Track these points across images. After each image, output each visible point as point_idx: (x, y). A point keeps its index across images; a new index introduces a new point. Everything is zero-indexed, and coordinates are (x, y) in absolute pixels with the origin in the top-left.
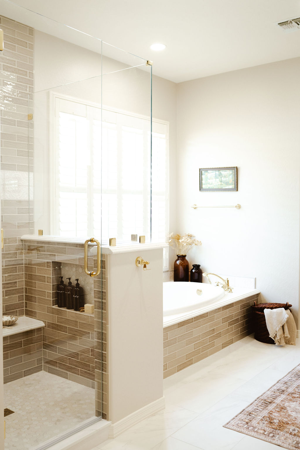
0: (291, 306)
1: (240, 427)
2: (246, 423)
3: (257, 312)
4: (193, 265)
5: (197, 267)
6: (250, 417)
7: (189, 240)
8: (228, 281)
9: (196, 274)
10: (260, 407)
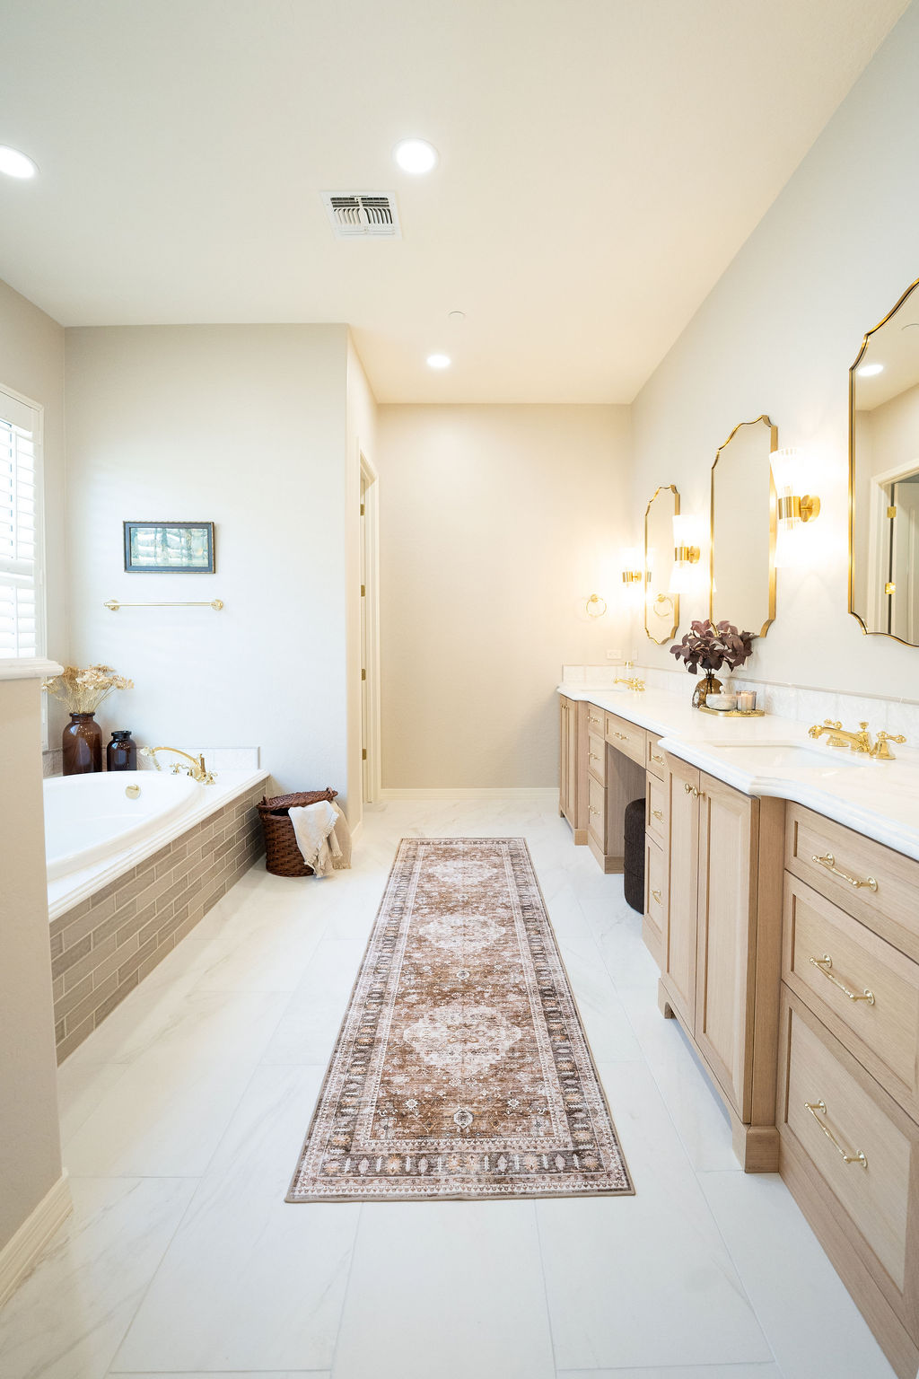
0: (335, 793)
2: (344, 1151)
3: (273, 817)
4: (113, 734)
5: (123, 737)
6: (344, 1120)
7: (102, 678)
8: (203, 760)
9: (122, 754)
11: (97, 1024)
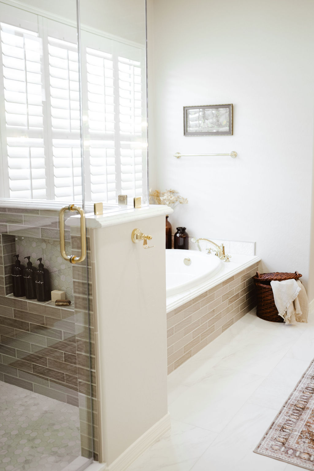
0: (300, 276)
1: (275, 451)
2: (282, 444)
3: (262, 285)
4: (177, 229)
5: (182, 230)
6: (284, 434)
7: (173, 198)
8: (223, 247)
9: (182, 240)
10: (293, 416)
11: (175, 368)
